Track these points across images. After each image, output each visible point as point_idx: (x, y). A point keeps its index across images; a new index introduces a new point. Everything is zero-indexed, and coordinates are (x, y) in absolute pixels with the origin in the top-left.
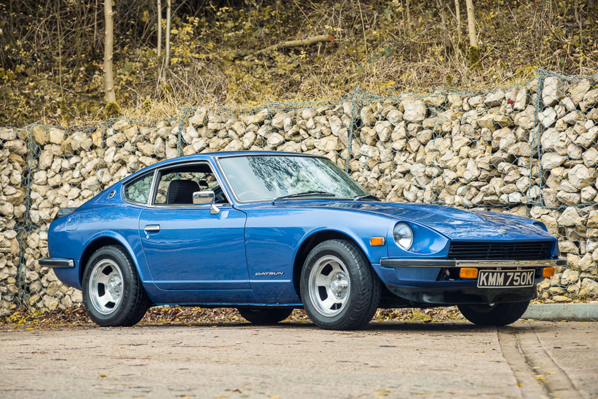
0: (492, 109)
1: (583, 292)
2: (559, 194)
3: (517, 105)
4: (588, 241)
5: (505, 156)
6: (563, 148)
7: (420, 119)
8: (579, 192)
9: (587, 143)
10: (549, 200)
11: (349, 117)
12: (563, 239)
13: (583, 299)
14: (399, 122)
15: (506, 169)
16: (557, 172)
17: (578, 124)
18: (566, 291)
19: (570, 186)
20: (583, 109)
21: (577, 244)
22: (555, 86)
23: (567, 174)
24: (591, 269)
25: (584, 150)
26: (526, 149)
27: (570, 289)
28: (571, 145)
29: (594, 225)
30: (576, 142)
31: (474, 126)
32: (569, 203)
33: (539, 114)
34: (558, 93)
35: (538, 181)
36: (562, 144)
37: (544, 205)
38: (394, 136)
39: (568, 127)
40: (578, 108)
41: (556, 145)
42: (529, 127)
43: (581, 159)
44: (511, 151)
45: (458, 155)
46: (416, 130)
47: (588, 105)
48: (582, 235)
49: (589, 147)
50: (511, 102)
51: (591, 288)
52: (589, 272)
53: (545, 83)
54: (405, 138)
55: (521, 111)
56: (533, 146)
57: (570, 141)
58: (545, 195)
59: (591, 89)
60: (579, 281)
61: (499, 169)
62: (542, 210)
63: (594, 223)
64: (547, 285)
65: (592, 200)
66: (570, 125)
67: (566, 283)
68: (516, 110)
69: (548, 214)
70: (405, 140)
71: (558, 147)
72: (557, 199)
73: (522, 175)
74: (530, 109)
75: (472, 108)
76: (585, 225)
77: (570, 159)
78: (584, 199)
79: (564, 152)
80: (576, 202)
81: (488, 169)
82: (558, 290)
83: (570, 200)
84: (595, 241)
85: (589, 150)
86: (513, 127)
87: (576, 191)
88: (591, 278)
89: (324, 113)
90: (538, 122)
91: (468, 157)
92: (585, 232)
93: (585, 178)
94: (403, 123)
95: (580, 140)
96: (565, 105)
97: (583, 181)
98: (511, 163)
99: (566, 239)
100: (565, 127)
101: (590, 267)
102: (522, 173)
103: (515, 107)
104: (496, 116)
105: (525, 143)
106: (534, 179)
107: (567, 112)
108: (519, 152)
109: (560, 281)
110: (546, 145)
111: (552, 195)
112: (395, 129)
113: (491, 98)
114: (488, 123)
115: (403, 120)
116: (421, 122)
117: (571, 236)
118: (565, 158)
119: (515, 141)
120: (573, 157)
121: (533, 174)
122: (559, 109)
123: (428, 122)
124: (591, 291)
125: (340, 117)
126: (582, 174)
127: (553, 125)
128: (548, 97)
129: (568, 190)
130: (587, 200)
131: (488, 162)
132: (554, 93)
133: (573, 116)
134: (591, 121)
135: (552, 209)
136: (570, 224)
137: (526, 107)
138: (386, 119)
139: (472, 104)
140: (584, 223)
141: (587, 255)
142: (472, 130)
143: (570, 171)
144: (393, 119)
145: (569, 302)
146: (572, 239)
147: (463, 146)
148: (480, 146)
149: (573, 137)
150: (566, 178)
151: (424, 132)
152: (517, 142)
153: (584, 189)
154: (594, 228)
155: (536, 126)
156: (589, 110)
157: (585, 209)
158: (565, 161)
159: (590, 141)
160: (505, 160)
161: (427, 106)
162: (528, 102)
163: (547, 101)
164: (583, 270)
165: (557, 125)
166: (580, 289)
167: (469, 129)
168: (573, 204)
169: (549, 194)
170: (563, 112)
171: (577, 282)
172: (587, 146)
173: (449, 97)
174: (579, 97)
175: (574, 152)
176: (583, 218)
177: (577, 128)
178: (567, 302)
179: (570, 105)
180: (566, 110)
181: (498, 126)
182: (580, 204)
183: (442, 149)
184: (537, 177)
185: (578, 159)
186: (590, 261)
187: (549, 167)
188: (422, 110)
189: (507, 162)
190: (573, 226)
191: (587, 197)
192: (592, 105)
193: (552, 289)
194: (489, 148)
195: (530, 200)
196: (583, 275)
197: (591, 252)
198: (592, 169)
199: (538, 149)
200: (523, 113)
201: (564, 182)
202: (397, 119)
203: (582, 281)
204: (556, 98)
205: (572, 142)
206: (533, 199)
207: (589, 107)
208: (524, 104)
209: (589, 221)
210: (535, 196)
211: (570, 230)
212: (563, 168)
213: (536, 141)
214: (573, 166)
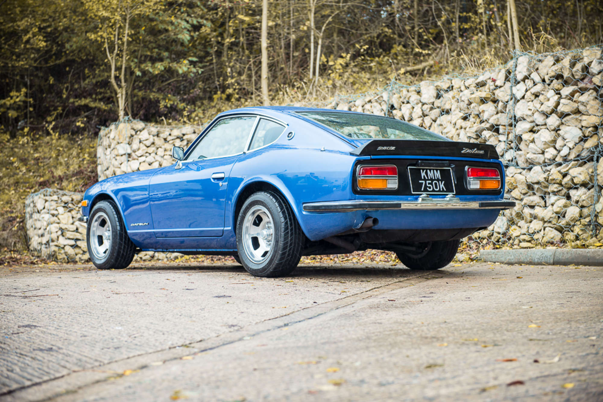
0: (481, 88)
1: (545, 239)
2: (528, 156)
3: (498, 83)
4: (551, 195)
5: (488, 125)
6: (530, 116)
7: (432, 100)
8: (543, 153)
9: (549, 110)
10: (521, 162)
11: (386, 103)
12: (532, 194)
13: (545, 245)
14: (417, 104)
15: (487, 136)
16: (526, 137)
17: (542, 94)
18: (533, 239)
19: (536, 148)
20: (548, 82)
21: (543, 198)
22: (526, 64)
23: (534, 139)
24: (551, 220)
25: (547, 117)
26: (503, 119)
27: (535, 237)
28: (537, 113)
29: (554, 181)
30: (540, 110)
31: (467, 102)
32: (536, 163)
33: (513, 88)
34: (528, 69)
35: (513, 145)
36: (530, 113)
37: (518, 166)
38: (414, 116)
39: (535, 98)
40: (544, 81)
41: (525, 114)
42: (506, 100)
43: (545, 124)
44: (492, 121)
45: (455, 127)
46: (428, 110)
47: (551, 77)
48: (546, 190)
49: (551, 114)
50: (494, 81)
51: (552, 236)
52: (550, 222)
53: (519, 62)
54: (421, 117)
55: (501, 87)
56: (510, 116)
57: (536, 109)
58: (517, 157)
59: (554, 64)
60: (543, 230)
61: (483, 136)
62: (515, 170)
63: (554, 179)
64: (518, 234)
65: (554, 159)
66: (537, 96)
67: (532, 232)
68: (497, 86)
69: (520, 173)
70: (422, 118)
71: (527, 115)
72: (527, 161)
73: (500, 141)
74: (508, 84)
75: (467, 88)
76: (547, 181)
77: (537, 125)
78: (547, 159)
79: (531, 119)
80: (541, 162)
81: (475, 137)
82: (527, 238)
83: (537, 161)
84: (556, 195)
85: (551, 116)
86: (495, 101)
87: (541, 152)
88: (552, 227)
89: (370, 101)
90: (513, 96)
91: (461, 128)
92: (547, 187)
93: (547, 141)
94: (420, 105)
95: (544, 108)
96: (533, 79)
97: (545, 143)
98: (491, 131)
99: (534, 194)
100: (533, 97)
101: (551, 218)
102: (500, 139)
103: (496, 84)
104: (483, 93)
105: (503, 114)
106: (510, 144)
107: (535, 84)
108: (498, 121)
109: (528, 231)
110: (519, 115)
111: (523, 157)
112: (415, 110)
113: (481, 79)
114: (477, 99)
115: (421, 102)
116: (433, 103)
117: (537, 191)
118: (533, 124)
119: (495, 113)
120: (538, 124)
121: (509, 140)
122: (529, 83)
123: (438, 103)
124: (552, 238)
125: (380, 104)
126: (545, 137)
127: (523, 97)
128: (520, 74)
129: (534, 152)
130: (549, 160)
131: (474, 131)
132: (525, 70)
133: (538, 88)
134: (553, 91)
135: (524, 169)
136: (535, 181)
137: (505, 83)
138: (408, 102)
139: (467, 85)
140: (547, 180)
141: (550, 207)
142: (465, 106)
143: (535, 135)
144: (413, 102)
145: (532, 248)
146: (538, 194)
147: (458, 119)
148: (472, 119)
149: (538, 106)
150: (533, 141)
151: (435, 110)
152: (497, 113)
153: (547, 150)
154: (554, 183)
155: (511, 99)
156: (552, 81)
157: (548, 168)
158: (534, 127)
159: (551, 108)
160: (488, 129)
161: (437, 89)
162: (507, 79)
163: (520, 77)
164: (546, 220)
165: (526, 97)
166: (543, 237)
167: (463, 105)
168: (539, 164)
169: (520, 156)
170: (532, 84)
171: (540, 231)
172: (549, 113)
173: (453, 82)
174: (545, 71)
175: (539, 119)
176: (545, 175)
177: (541, 97)
178: (530, 248)
179: (537, 79)
180: (534, 82)
181: (483, 101)
182: (545, 164)
183: (445, 123)
184: (512, 142)
185: (542, 125)
186: (551, 212)
187: (520, 133)
188: (434, 93)
189: (488, 130)
190: (538, 183)
191: (549, 157)
192: (553, 77)
193: (522, 237)
194: (478, 120)
195: (507, 162)
196: (546, 225)
197: (552, 205)
198: (553, 132)
199: (513, 118)
200: (502, 89)
201: (532, 145)
202: (415, 102)
203: (544, 229)
204: (526, 74)
205: (538, 111)
206: (509, 161)
207: (552, 79)
208: (503, 81)
209: (550, 178)
210: (511, 159)
211: (536, 186)
212: (531, 133)
213: (512, 112)
214: (538, 131)
